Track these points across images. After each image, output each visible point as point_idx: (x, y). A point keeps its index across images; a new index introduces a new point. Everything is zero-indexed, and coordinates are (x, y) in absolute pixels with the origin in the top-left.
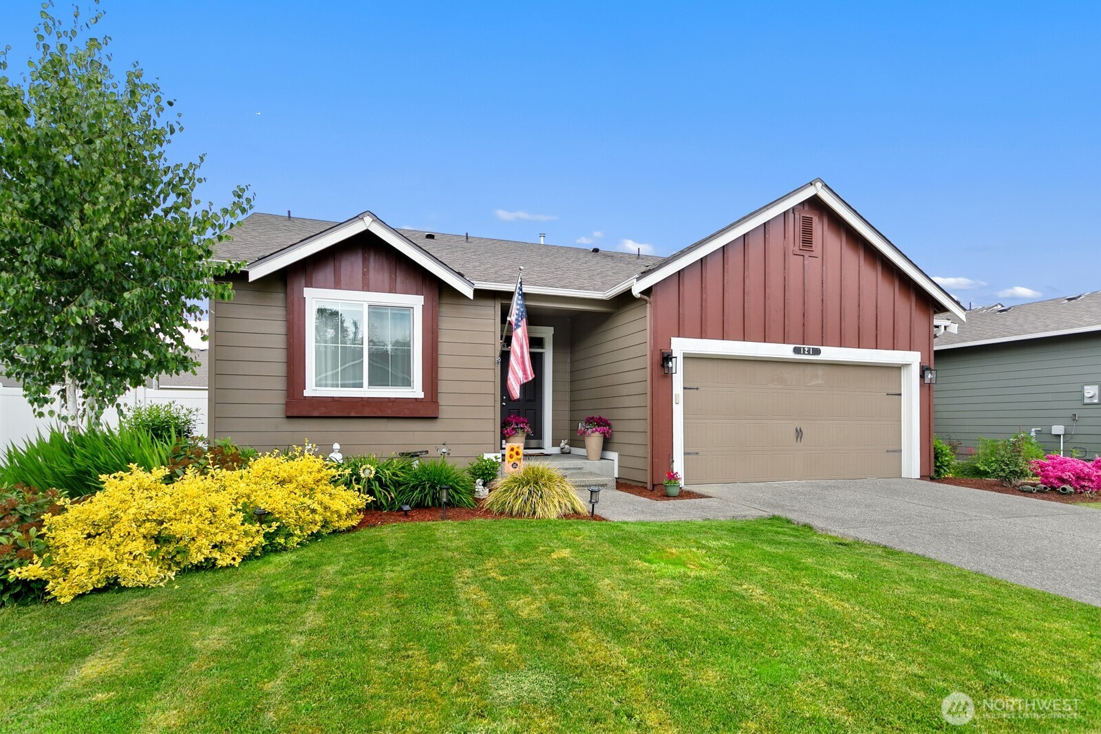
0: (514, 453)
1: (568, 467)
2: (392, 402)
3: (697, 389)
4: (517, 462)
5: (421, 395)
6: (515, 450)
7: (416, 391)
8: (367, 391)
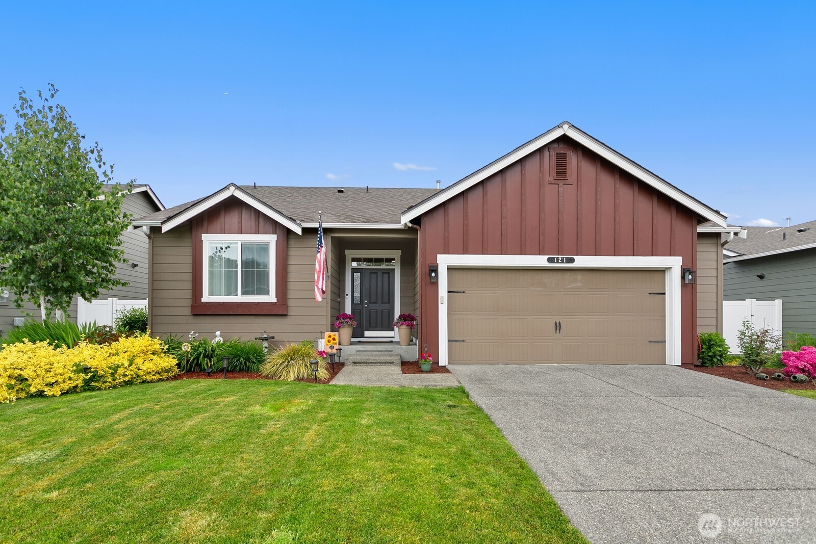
0: (331, 339)
1: (381, 350)
2: (256, 305)
3: (464, 292)
4: (333, 345)
5: (275, 300)
6: (332, 337)
7: (272, 297)
8: (240, 298)
